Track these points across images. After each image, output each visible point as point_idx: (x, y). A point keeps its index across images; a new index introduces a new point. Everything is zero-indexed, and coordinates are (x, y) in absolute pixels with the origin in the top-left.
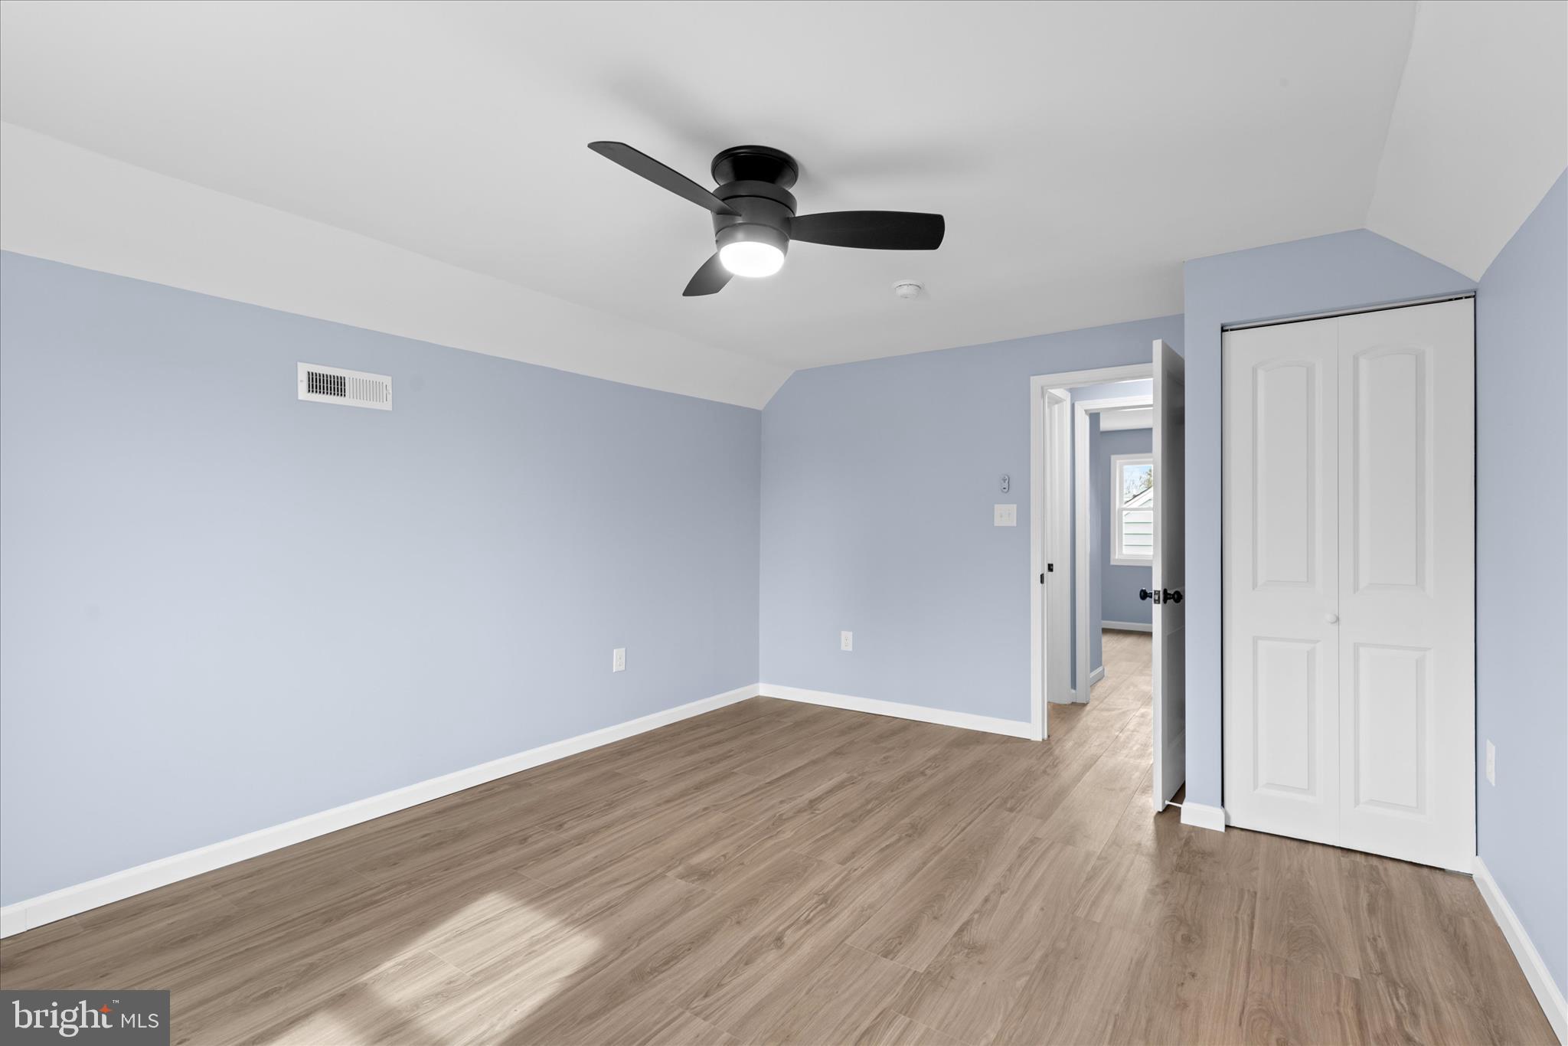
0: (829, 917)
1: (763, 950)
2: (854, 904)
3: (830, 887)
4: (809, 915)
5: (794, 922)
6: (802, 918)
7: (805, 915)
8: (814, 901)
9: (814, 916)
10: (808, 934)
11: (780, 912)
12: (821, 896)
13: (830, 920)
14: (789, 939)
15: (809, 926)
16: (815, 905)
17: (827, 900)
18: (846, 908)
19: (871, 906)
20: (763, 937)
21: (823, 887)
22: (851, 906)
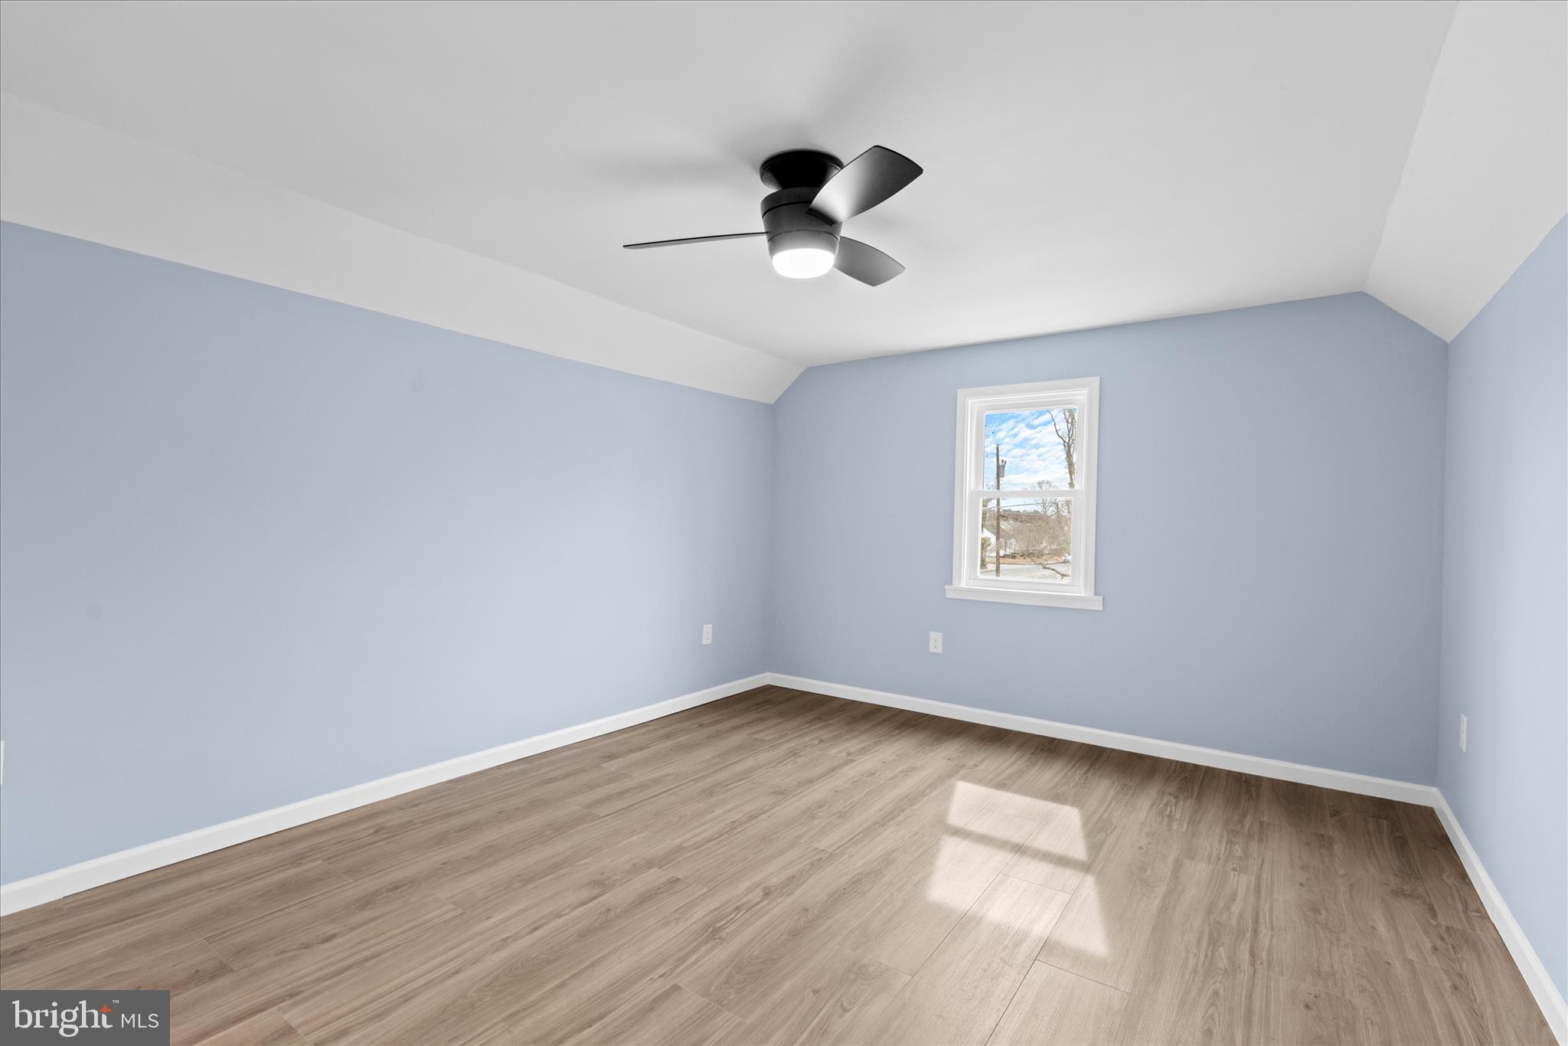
0: (716, 913)
1: (780, 886)
2: (686, 926)
3: (704, 949)
4: (735, 916)
5: (751, 908)
6: (741, 913)
7: (739, 915)
8: (727, 930)
9: (731, 914)
10: (738, 898)
11: (765, 919)
12: (718, 936)
13: (715, 910)
14: (757, 895)
15: (738, 904)
16: (727, 926)
17: (713, 931)
18: (695, 923)
19: (668, 923)
20: (782, 896)
21: (713, 948)
22: (688, 924)
